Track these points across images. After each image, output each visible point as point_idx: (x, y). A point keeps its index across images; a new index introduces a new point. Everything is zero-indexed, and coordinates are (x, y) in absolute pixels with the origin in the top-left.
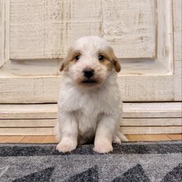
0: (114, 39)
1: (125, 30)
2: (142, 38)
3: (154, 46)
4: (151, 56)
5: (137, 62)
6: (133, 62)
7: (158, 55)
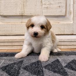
0: (48, 7)
1: (52, 2)
2: (60, 6)
3: (65, 10)
4: (64, 14)
5: (57, 17)
6: (56, 17)
7: (67, 14)
